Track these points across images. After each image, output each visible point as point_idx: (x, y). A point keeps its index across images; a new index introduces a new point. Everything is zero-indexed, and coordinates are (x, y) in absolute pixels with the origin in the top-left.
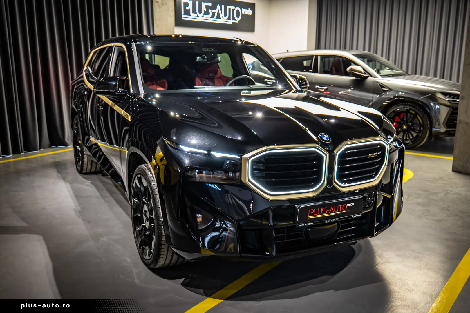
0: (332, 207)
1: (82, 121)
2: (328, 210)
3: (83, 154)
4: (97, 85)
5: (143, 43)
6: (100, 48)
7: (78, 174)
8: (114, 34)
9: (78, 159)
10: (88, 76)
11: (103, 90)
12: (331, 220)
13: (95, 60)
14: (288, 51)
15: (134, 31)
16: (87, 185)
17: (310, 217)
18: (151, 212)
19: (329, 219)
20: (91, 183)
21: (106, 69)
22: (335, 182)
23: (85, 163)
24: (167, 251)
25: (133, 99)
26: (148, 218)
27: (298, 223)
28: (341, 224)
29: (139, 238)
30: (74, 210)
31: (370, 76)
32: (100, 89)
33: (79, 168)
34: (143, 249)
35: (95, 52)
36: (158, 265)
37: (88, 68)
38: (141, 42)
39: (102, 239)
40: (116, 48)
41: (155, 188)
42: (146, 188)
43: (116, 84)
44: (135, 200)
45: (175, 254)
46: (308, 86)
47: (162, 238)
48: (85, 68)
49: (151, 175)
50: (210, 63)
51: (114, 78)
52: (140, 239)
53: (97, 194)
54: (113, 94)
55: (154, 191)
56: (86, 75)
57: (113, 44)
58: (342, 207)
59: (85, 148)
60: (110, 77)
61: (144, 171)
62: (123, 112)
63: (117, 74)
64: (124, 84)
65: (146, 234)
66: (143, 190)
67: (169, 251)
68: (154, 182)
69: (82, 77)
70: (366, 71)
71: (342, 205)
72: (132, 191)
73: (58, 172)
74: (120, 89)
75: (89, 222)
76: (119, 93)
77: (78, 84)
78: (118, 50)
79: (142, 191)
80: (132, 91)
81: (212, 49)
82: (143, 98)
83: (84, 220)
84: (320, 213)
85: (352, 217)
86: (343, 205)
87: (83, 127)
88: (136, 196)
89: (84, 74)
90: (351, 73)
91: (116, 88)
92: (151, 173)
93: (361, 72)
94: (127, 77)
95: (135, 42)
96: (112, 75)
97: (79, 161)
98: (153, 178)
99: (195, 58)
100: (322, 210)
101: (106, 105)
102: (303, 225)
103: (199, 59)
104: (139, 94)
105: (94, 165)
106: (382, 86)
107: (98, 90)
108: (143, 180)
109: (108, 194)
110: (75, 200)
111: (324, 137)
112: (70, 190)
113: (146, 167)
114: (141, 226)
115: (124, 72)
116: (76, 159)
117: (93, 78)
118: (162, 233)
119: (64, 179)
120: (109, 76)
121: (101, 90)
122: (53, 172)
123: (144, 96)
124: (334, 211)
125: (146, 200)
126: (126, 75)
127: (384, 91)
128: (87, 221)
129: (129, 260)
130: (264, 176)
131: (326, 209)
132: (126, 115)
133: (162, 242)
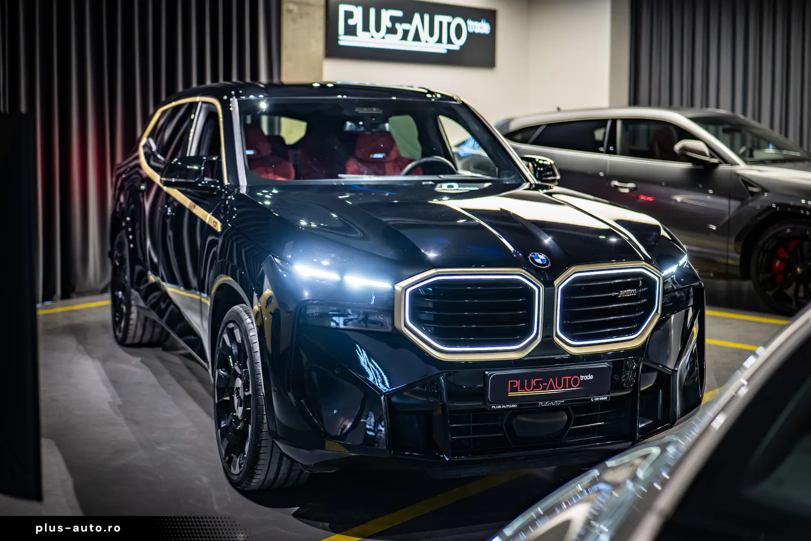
0: (551, 380)
1: (133, 241)
2: (544, 384)
3: (129, 306)
4: (166, 171)
5: (252, 97)
6: (174, 104)
7: (117, 347)
8: (201, 79)
9: (118, 317)
10: (149, 156)
11: (177, 180)
12: (550, 402)
13: (164, 127)
14: (559, 109)
15: (241, 76)
16: (135, 366)
17: (511, 394)
18: (246, 386)
19: (547, 400)
20: (142, 362)
21: (183, 142)
22: (557, 336)
23: (132, 322)
24: (270, 453)
25: (227, 196)
26: (241, 400)
27: (490, 403)
28: (575, 414)
29: (225, 439)
30: (110, 403)
31: (722, 162)
32: (171, 178)
33: (120, 335)
34: (231, 458)
35: (164, 113)
36: (255, 481)
37: (148, 141)
38: (248, 96)
39: (159, 448)
40: (204, 106)
41: (255, 341)
42: (241, 347)
43: (200, 170)
44: (222, 372)
45: (285, 459)
46: (558, 177)
47: (263, 427)
48: (144, 141)
49: (249, 321)
50: (369, 133)
51: (197, 160)
52: (226, 442)
53: (153, 380)
54: (194, 186)
55: (253, 347)
56: (145, 154)
57: (198, 99)
58: (570, 380)
59: (135, 293)
60: (190, 157)
61: (238, 314)
62: (208, 218)
63: (203, 152)
64: (214, 169)
65: (238, 428)
66: (235, 350)
67: (273, 453)
68: (253, 332)
69: (137, 158)
70: (714, 152)
71: (570, 377)
72: (217, 356)
73: (80, 342)
74: (206, 179)
75: (137, 423)
76: (205, 185)
77: (128, 172)
78: (207, 109)
79: (234, 353)
80: (226, 182)
81: (375, 109)
82: (246, 193)
83: (126, 419)
84: (529, 387)
85: (590, 399)
86: (572, 377)
87: (133, 252)
88: (224, 364)
89: (141, 152)
90: (683, 156)
91: (200, 176)
92: (250, 317)
93: (703, 154)
94: (220, 157)
95: (238, 96)
96: (193, 154)
97: (120, 322)
98: (253, 324)
99: (344, 124)
100: (533, 382)
101: (181, 208)
102: (499, 407)
103: (351, 126)
104: (237, 185)
105: (149, 329)
106: (748, 182)
107: (168, 180)
108: (237, 332)
109: (173, 381)
110: (112, 388)
111: (539, 258)
112: (102, 371)
113: (241, 307)
114: (230, 417)
115: (214, 148)
116: (114, 316)
117: (157, 160)
118: (263, 419)
119: (90, 353)
120: (188, 155)
121: (173, 180)
122: (70, 342)
123: (248, 189)
124: (555, 387)
125: (239, 367)
126: (218, 153)
127: (752, 193)
128: (132, 421)
129: (204, 479)
130: (433, 320)
131: (542, 382)
132: (214, 222)
133: (263, 435)
